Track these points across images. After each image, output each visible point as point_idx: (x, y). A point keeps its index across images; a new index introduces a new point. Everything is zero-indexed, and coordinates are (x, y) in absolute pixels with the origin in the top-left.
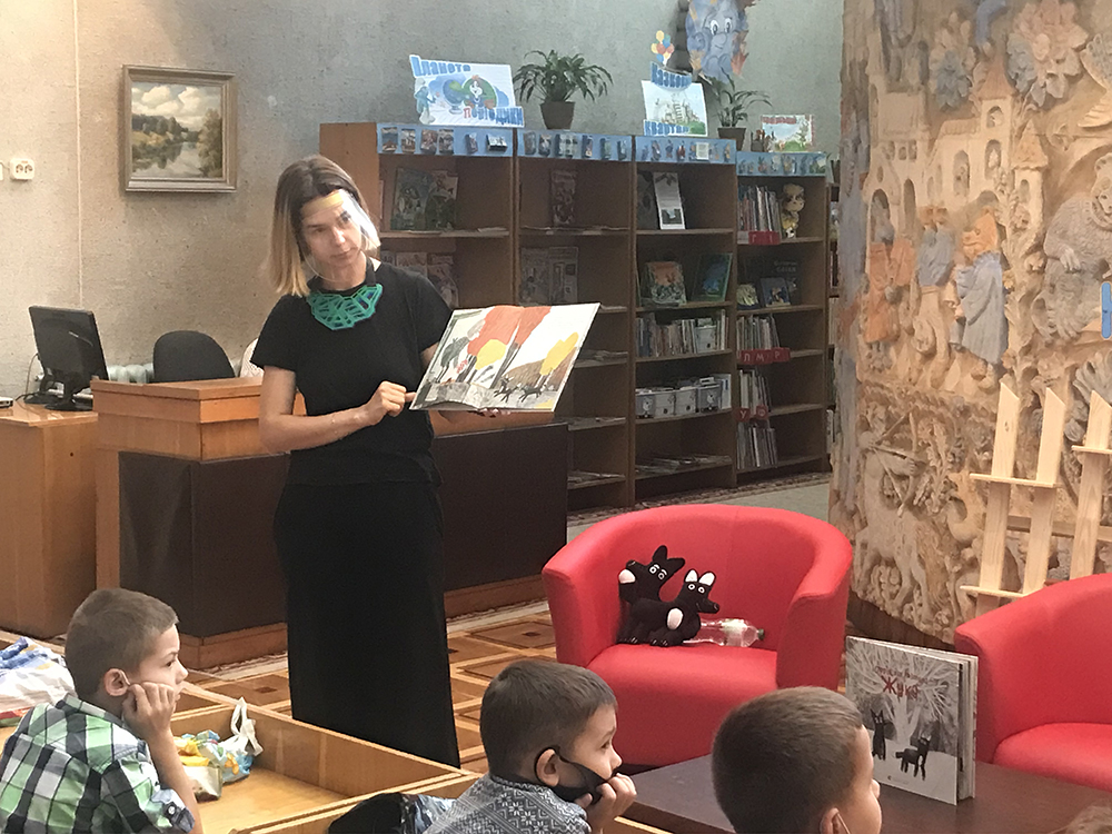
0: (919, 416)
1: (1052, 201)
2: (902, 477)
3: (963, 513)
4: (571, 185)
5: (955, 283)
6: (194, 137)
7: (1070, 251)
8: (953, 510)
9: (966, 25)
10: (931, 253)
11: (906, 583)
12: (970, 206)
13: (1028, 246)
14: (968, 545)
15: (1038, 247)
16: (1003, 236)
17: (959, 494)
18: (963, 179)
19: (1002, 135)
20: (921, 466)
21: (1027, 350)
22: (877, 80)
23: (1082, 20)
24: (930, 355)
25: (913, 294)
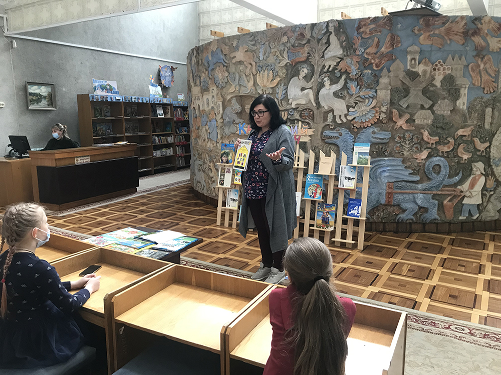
0: (203, 153)
1: (224, 108)
2: (201, 165)
3: (212, 172)
4: (136, 108)
5: (208, 125)
6: (45, 97)
7: (228, 118)
8: (210, 171)
9: (207, 72)
10: (203, 119)
11: (203, 186)
13: (220, 117)
14: (213, 178)
15: (222, 117)
16: (216, 115)
17: (211, 167)
18: (208, 104)
19: (214, 94)
20: (204, 162)
21: (221, 138)
22: (192, 84)
23: (227, 71)
24: (204, 140)
25: (201, 128)
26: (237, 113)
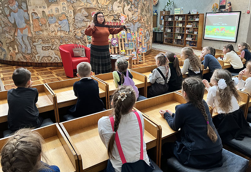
1: (74, 13)
5: (58, 23)
12: (59, 14)
13: (72, 18)
18: (57, 10)
19: (66, 6)
20: (53, 45)
26: (86, 16)
